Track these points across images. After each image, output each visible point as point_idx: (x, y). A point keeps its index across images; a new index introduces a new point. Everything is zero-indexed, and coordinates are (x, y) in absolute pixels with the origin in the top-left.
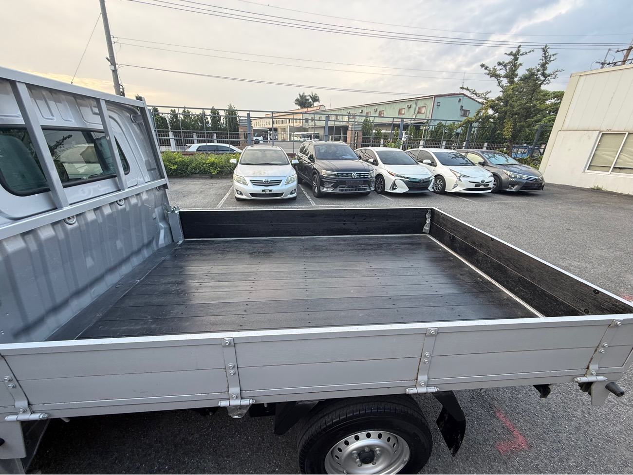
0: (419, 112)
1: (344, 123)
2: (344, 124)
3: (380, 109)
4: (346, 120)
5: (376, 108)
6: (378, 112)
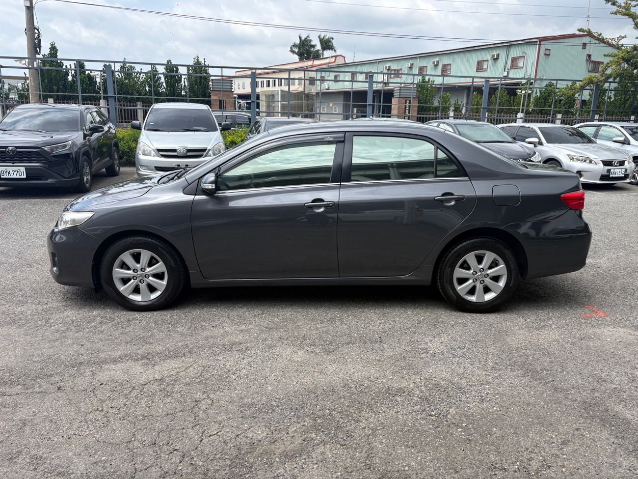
0: (514, 66)
1: (379, 85)
3: (444, 61)
4: (383, 81)
5: (437, 59)
6: (440, 67)
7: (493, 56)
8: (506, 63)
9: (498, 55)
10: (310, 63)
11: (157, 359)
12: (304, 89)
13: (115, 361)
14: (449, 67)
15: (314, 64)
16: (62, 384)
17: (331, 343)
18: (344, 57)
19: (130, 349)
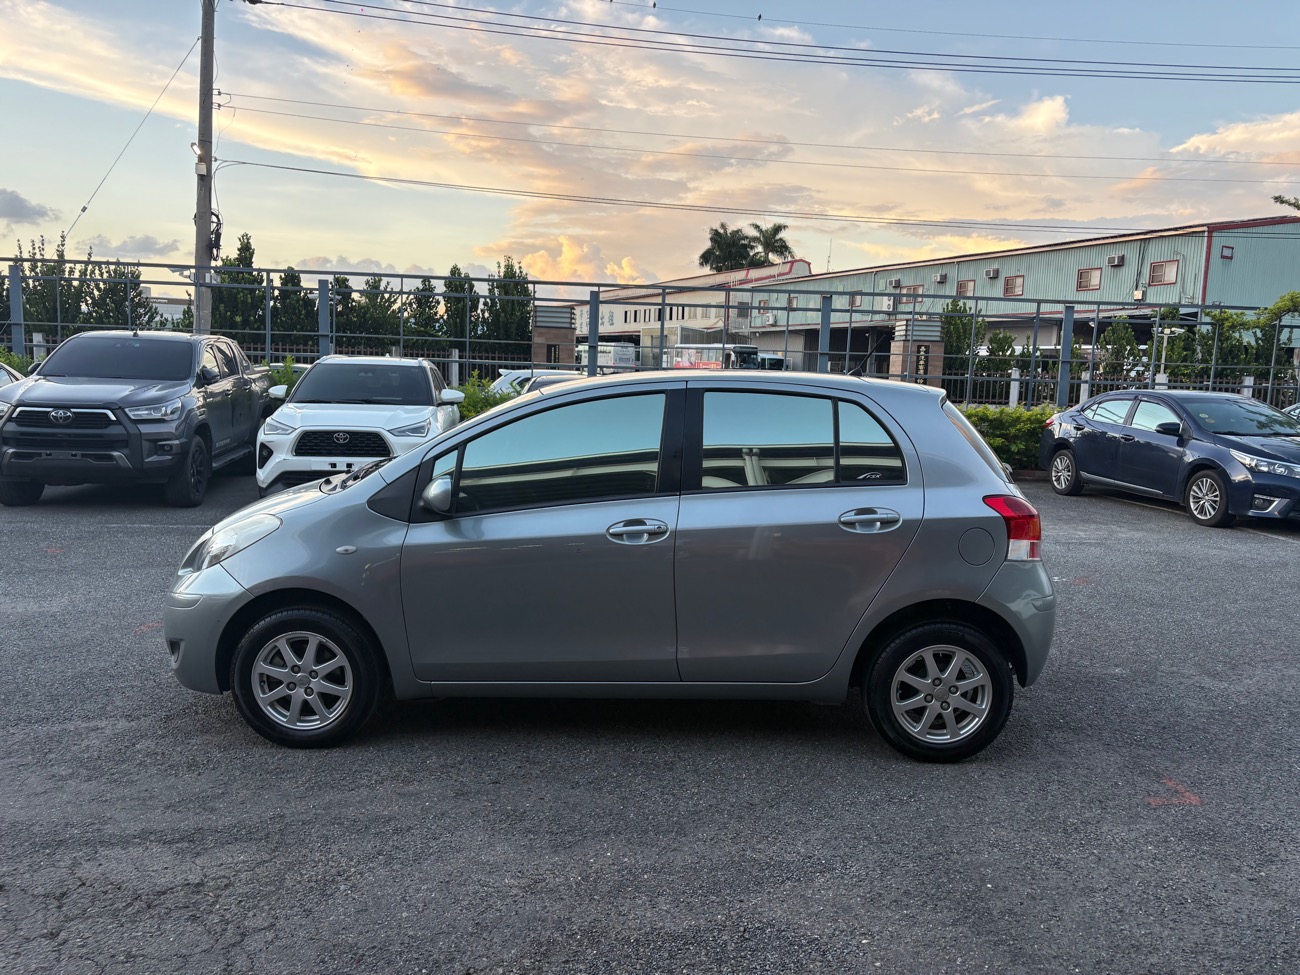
0: (1155, 280)
1: (877, 317)
2: (878, 320)
3: (1008, 269)
4: (885, 309)
5: (996, 265)
6: (1000, 283)
7: (1111, 260)
8: (1139, 274)
9: (1122, 259)
10: (740, 275)
12: (726, 324)
14: (1019, 281)
15: (749, 277)
18: (809, 264)
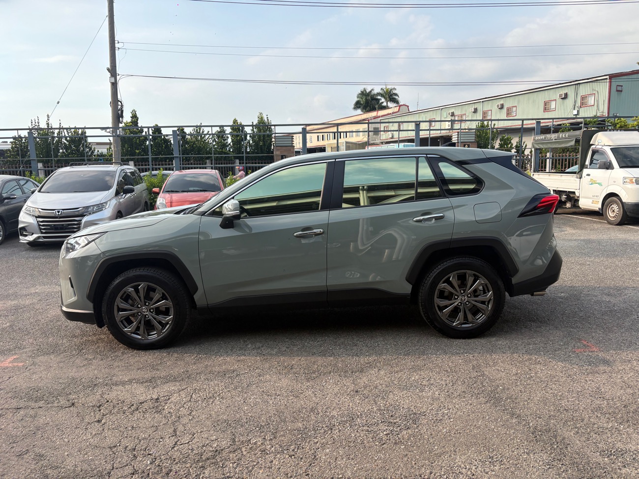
0: (583, 104)
2: (444, 133)
3: (508, 104)
4: (447, 128)
5: (502, 102)
6: (505, 110)
7: (561, 95)
8: (575, 102)
9: (566, 95)
10: (374, 114)
11: (159, 382)
12: (368, 139)
13: (123, 383)
14: (514, 109)
15: (378, 115)
16: (76, 401)
17: (314, 372)
18: (408, 106)
19: (140, 374)
